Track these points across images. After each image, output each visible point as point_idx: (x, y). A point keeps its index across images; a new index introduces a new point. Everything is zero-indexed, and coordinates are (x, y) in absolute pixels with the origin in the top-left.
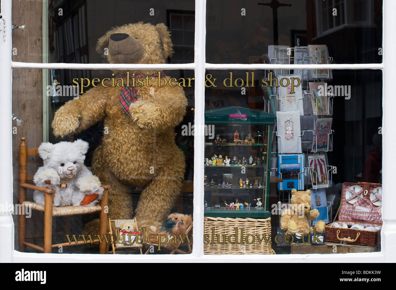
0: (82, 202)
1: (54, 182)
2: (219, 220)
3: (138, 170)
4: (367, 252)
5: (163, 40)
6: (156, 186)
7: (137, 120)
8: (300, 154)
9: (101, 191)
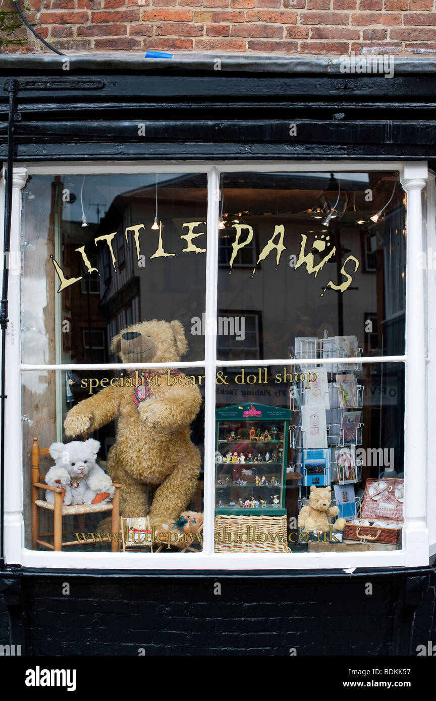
0: (93, 500)
1: (64, 482)
2: (232, 518)
3: (151, 468)
4: (388, 550)
5: (176, 337)
6: (171, 484)
7: (147, 419)
8: (325, 449)
9: (112, 490)
